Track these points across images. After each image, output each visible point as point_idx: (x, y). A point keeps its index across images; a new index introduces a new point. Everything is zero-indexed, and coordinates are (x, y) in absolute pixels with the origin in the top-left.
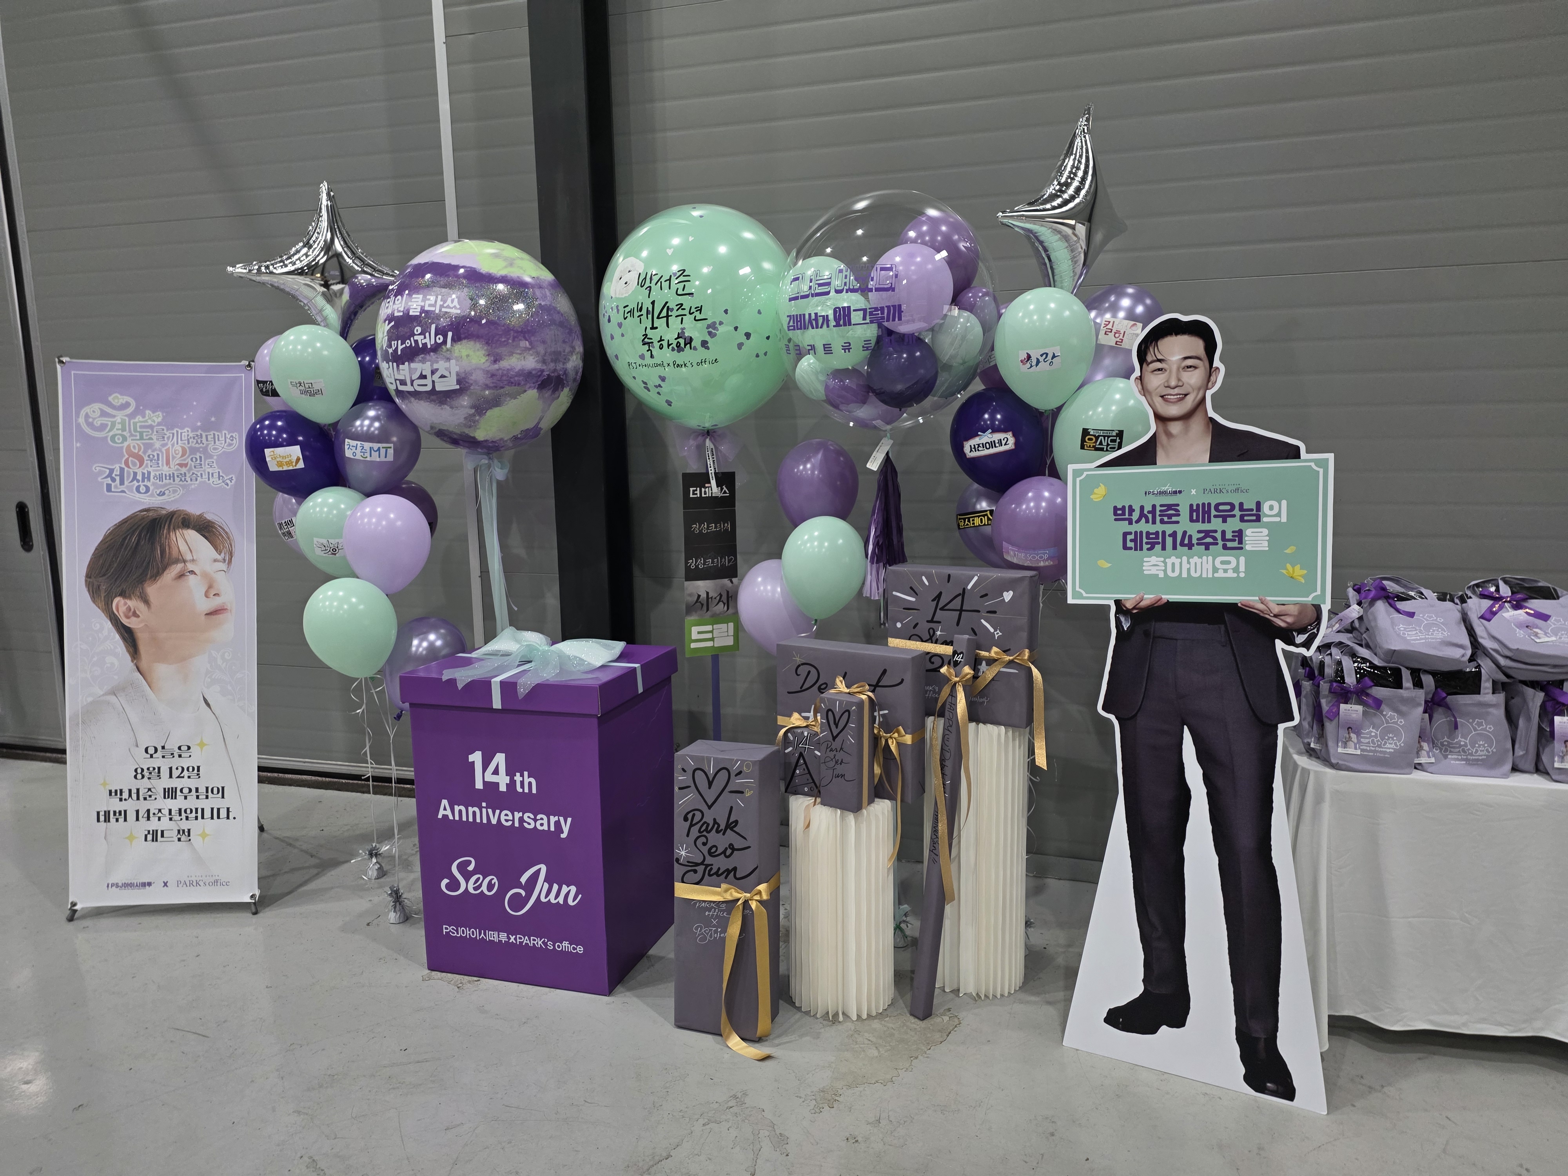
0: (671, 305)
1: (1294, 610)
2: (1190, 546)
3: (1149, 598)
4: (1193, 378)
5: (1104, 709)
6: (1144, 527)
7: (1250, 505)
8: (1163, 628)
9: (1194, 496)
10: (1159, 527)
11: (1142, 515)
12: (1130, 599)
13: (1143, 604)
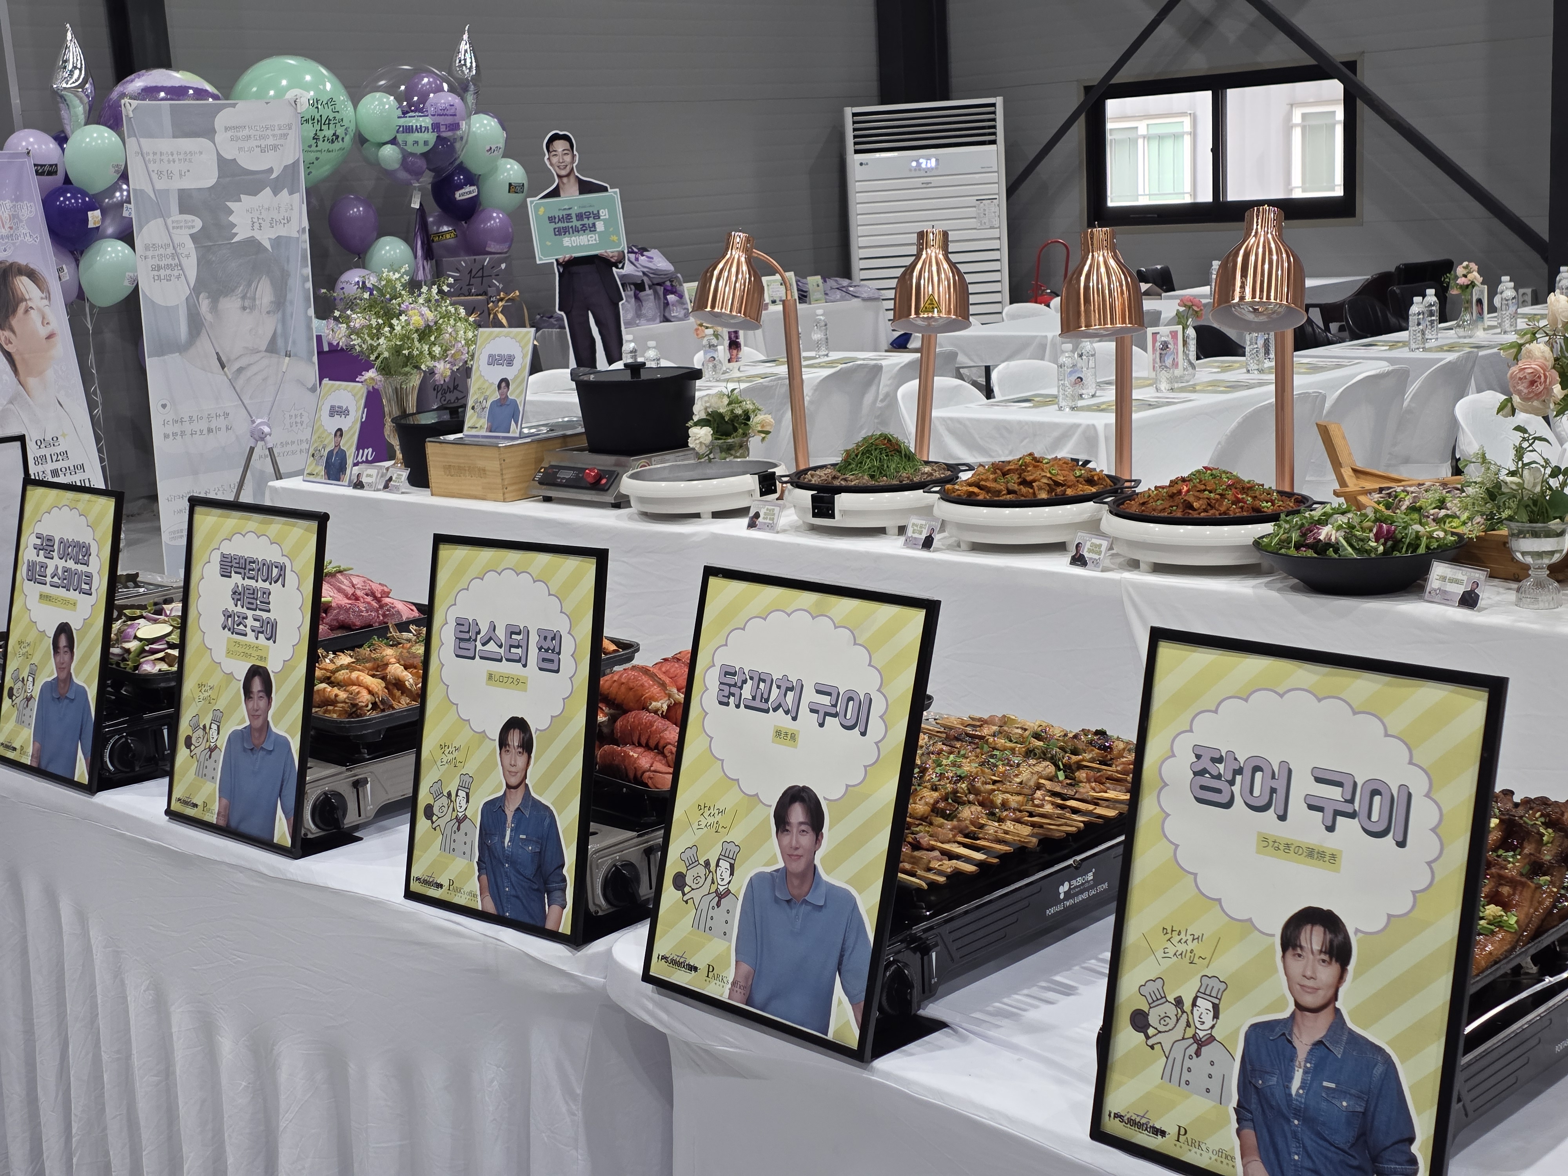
0: (331, 117)
1: (616, 254)
2: (578, 231)
3: (568, 256)
4: (568, 158)
5: (560, 309)
6: (560, 225)
7: (595, 212)
8: (575, 269)
9: (576, 210)
10: (566, 225)
11: (559, 220)
12: (561, 257)
13: (566, 259)
